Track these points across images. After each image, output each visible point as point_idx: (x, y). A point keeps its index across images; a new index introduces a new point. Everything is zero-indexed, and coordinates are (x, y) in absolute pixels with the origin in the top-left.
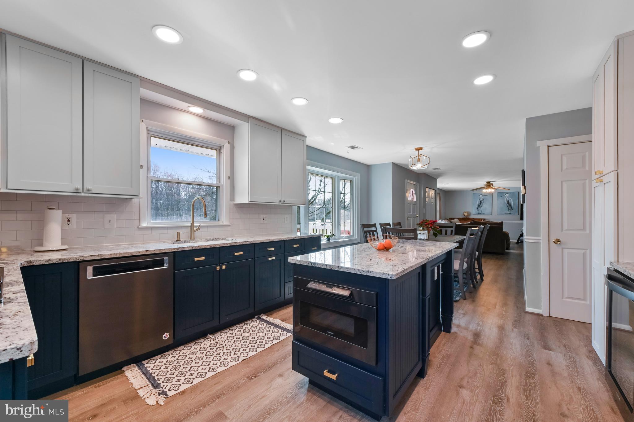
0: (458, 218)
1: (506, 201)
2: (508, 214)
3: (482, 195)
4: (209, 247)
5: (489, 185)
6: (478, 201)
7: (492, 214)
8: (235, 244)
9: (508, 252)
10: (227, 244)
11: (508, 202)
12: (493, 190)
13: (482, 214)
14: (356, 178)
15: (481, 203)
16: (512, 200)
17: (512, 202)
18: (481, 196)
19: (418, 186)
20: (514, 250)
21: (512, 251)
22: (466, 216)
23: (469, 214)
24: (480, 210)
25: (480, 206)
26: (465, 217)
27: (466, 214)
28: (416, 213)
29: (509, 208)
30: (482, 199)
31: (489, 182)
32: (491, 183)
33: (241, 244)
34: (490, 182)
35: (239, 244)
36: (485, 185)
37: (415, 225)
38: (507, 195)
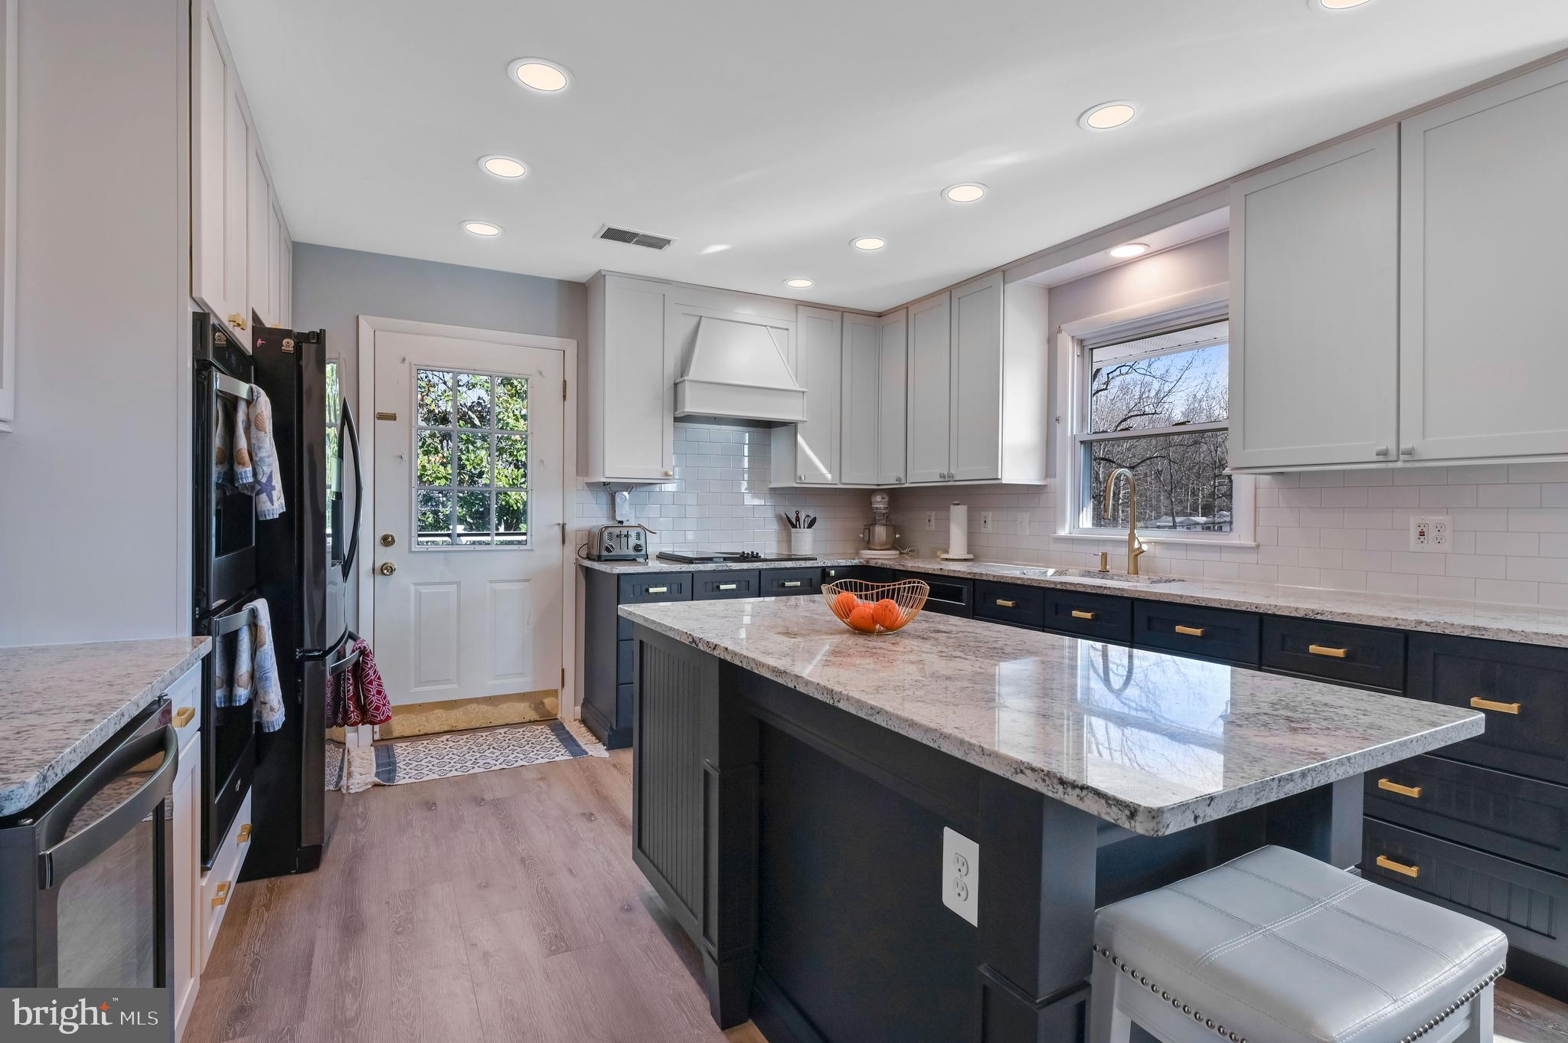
4: (1019, 582)
8: (1073, 588)
10: (1054, 582)
33: (1089, 590)
35: (1081, 589)
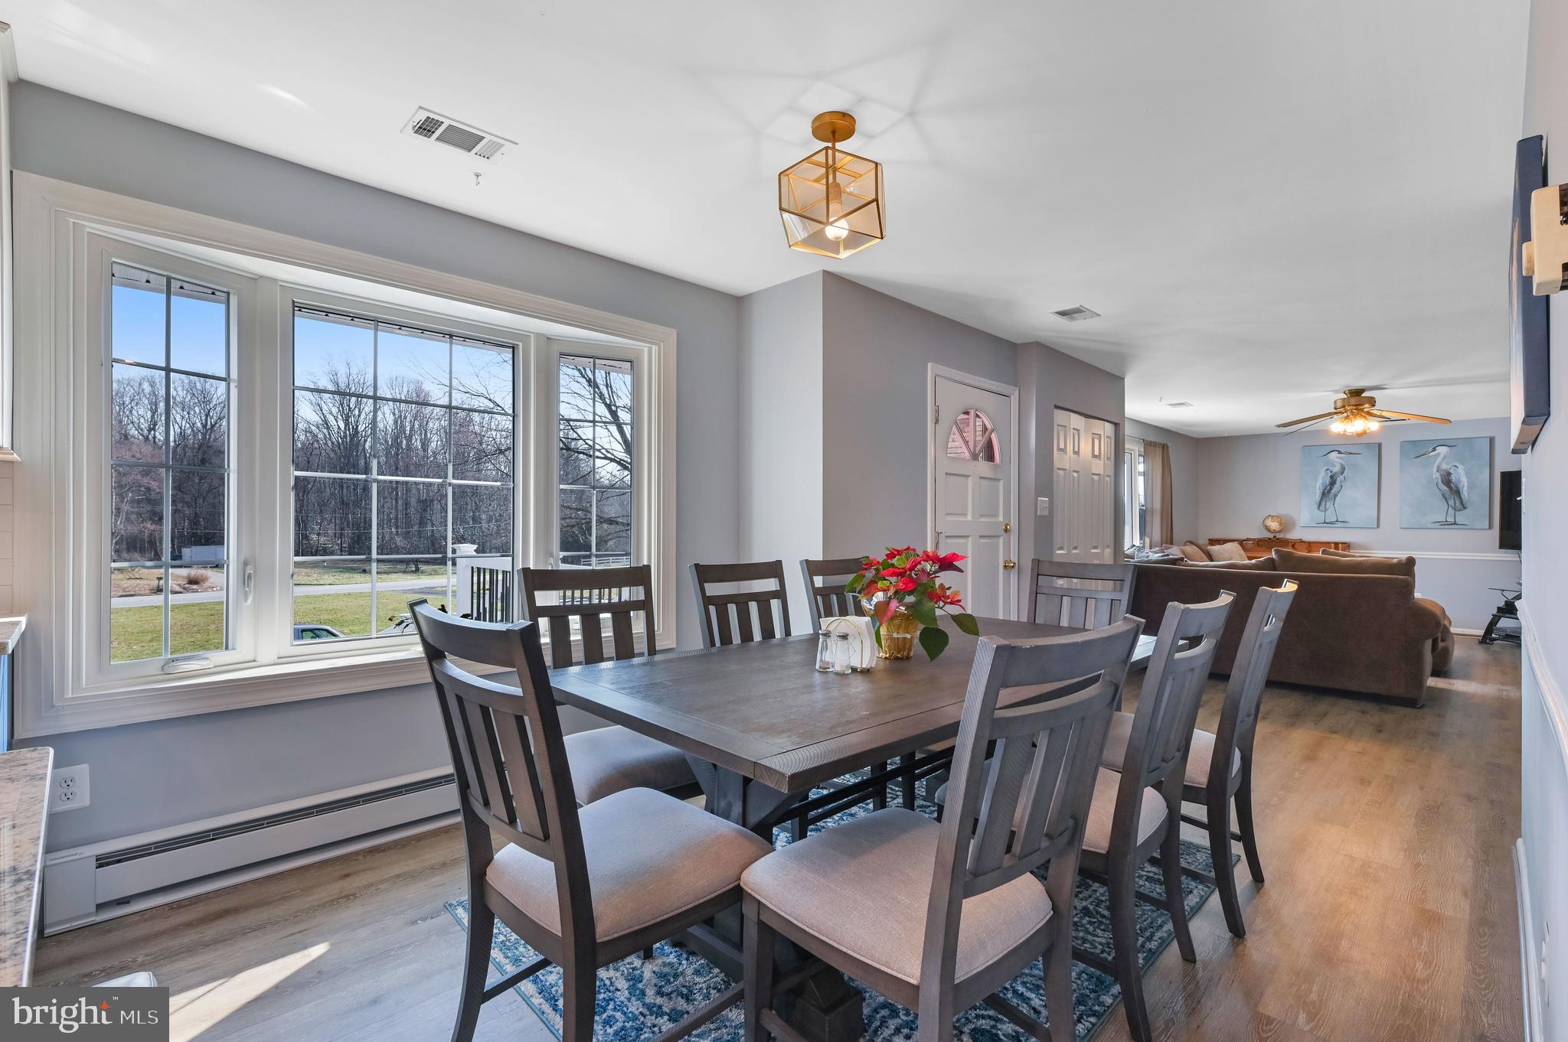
0: (1243, 537)
1: (1437, 476)
2: (1446, 524)
3: (1340, 452)
5: (1357, 400)
6: (1322, 474)
7: (1378, 526)
9: (1442, 690)
11: (1447, 479)
12: (1373, 425)
13: (1339, 524)
14: (654, 348)
15: (1333, 483)
16: (1461, 469)
17: (1461, 477)
18: (1334, 455)
19: (1014, 399)
20: (1466, 676)
21: (1459, 685)
22: (1274, 532)
23: (1287, 524)
24: (1332, 507)
25: (1331, 495)
26: (1271, 536)
27: (1274, 525)
28: (1001, 519)
29: (1450, 503)
30: (1336, 469)
31: (1357, 393)
32: (1364, 395)
34: (1362, 391)
36: (1339, 404)
37: (997, 567)
38: (1442, 450)
